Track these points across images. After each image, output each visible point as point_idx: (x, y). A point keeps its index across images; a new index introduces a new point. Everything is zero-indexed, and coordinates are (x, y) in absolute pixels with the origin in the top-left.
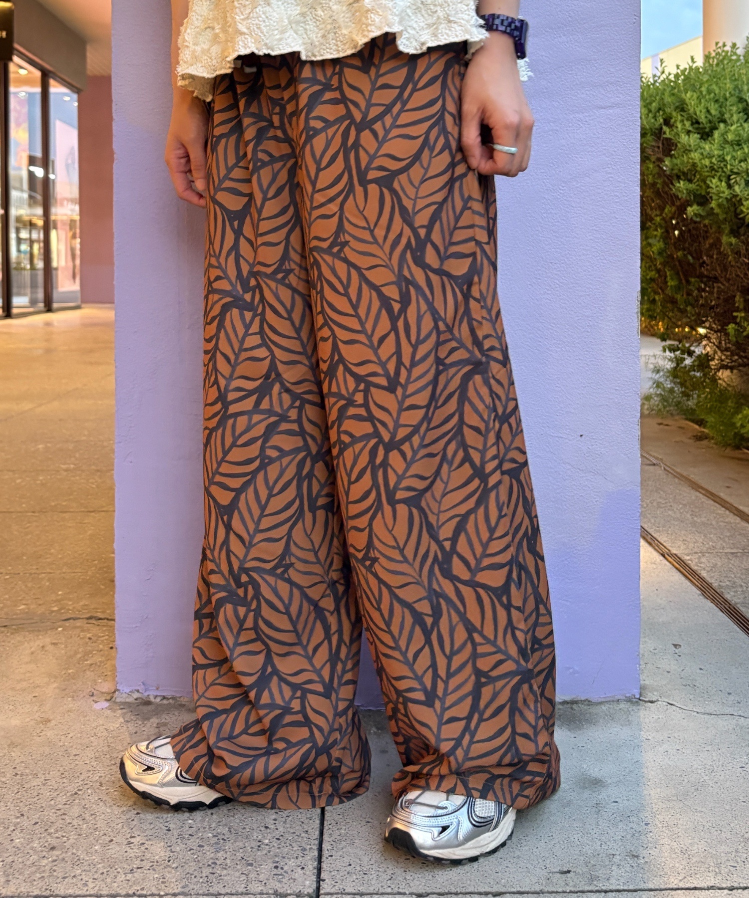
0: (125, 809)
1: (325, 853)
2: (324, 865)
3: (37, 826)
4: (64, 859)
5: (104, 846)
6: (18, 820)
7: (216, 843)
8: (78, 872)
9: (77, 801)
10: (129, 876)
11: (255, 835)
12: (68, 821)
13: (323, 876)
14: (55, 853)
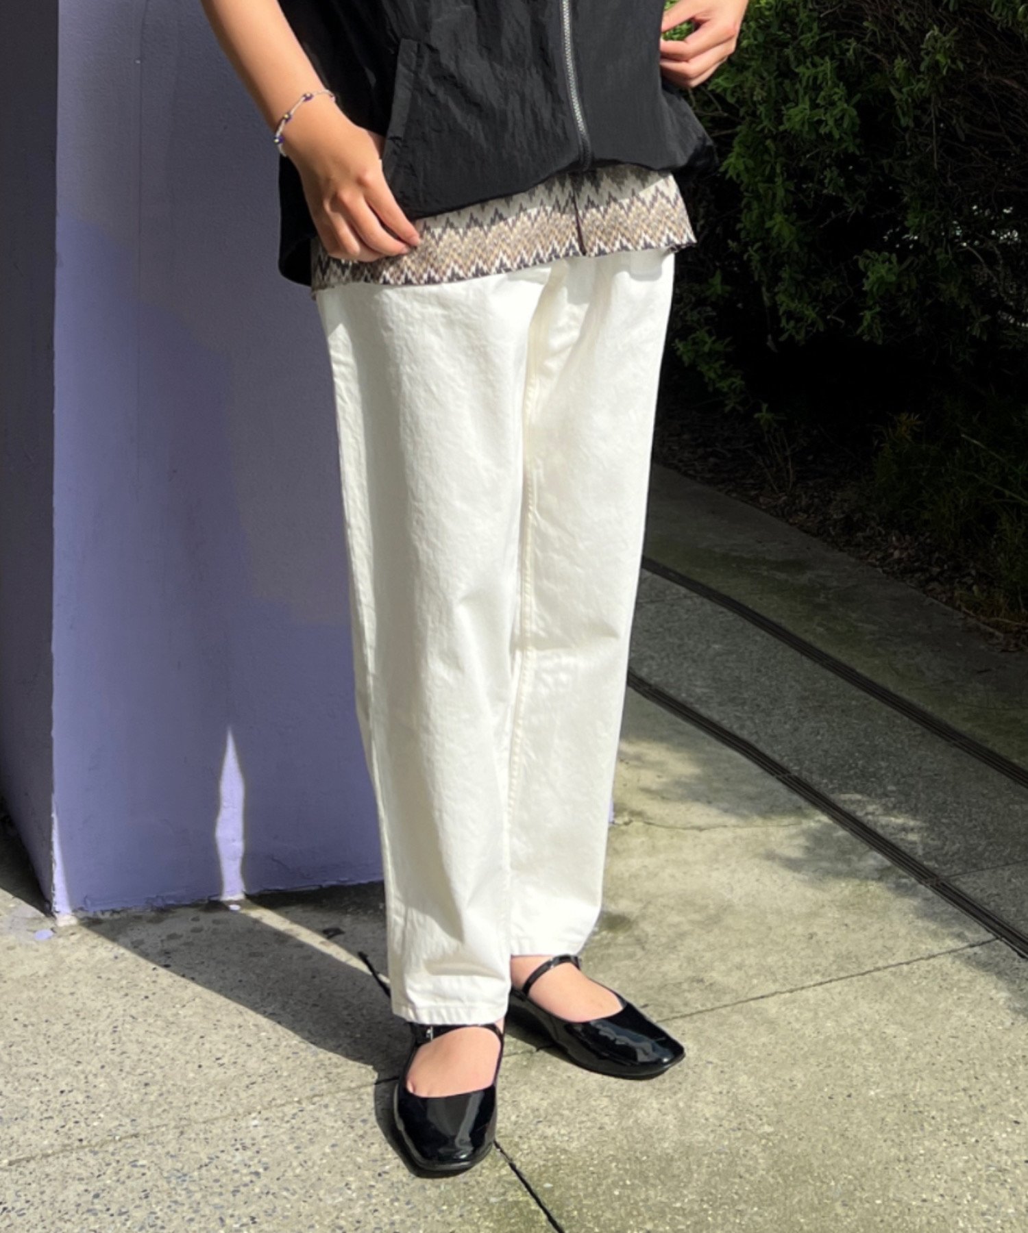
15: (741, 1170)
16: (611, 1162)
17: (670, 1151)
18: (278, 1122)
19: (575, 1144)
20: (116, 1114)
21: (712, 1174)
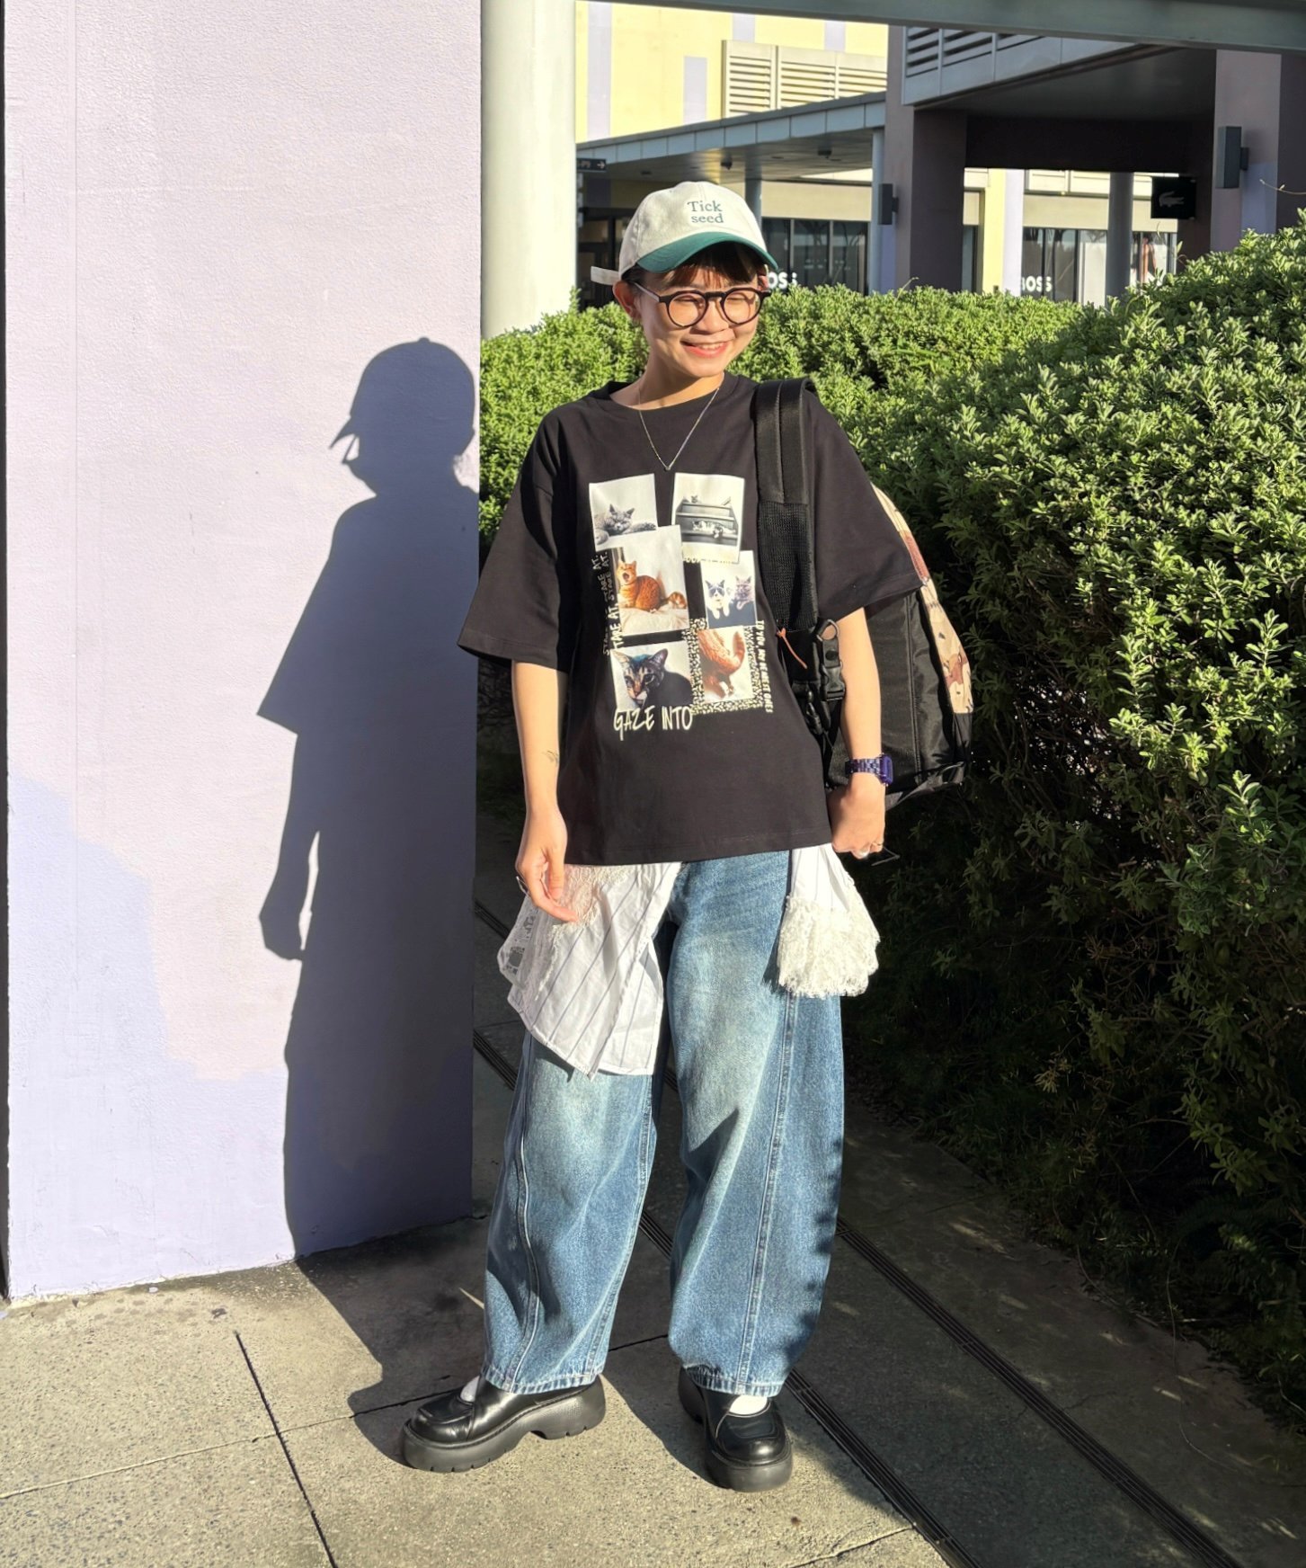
0: (88, 1404)
1: (270, 1403)
2: (273, 1411)
3: (25, 1433)
4: (68, 1452)
5: (93, 1436)
6: (5, 1431)
7: (183, 1414)
8: (88, 1458)
9: (44, 1406)
10: (130, 1452)
11: (209, 1401)
12: (49, 1423)
13: (276, 1419)
14: (58, 1450)
15: (481, 1517)
16: (387, 1511)
17: (433, 1502)
18: (145, 1478)
19: (363, 1497)
20: (25, 1471)
21: (459, 1522)
